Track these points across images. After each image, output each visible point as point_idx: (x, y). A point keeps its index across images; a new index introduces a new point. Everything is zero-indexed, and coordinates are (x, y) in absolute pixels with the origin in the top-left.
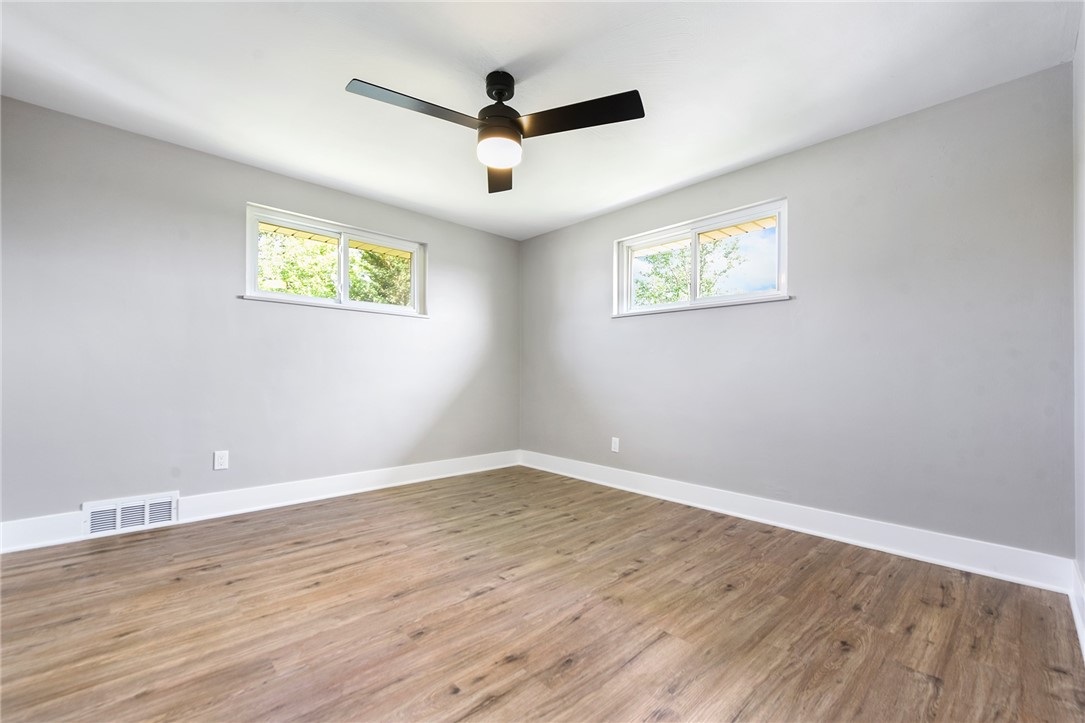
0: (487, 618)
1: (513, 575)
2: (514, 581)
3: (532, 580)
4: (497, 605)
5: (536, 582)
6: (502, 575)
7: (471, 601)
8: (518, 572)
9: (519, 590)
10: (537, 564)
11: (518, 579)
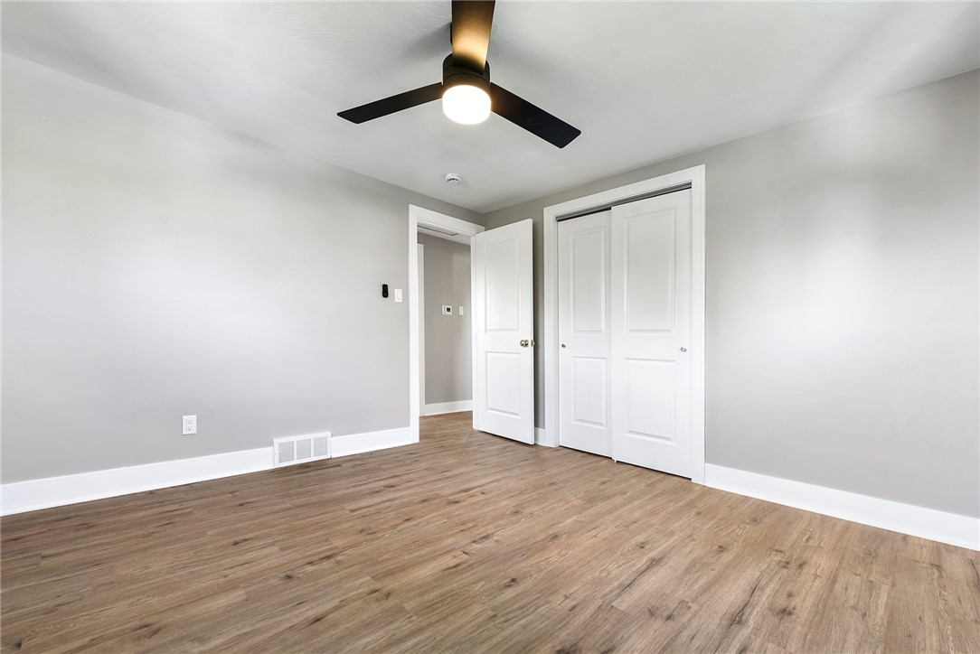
0: (474, 520)
1: (454, 557)
2: (453, 549)
3: (435, 551)
4: (468, 529)
5: (432, 549)
6: (466, 557)
7: (490, 532)
8: (448, 561)
9: (450, 541)
10: (424, 573)
11: (448, 552)
